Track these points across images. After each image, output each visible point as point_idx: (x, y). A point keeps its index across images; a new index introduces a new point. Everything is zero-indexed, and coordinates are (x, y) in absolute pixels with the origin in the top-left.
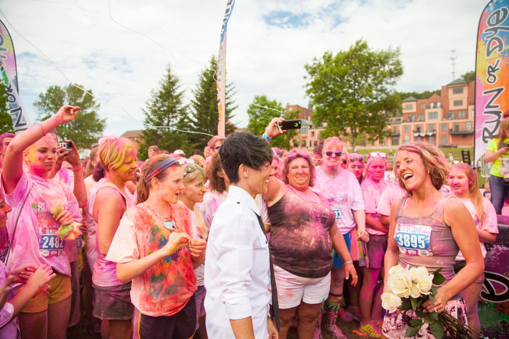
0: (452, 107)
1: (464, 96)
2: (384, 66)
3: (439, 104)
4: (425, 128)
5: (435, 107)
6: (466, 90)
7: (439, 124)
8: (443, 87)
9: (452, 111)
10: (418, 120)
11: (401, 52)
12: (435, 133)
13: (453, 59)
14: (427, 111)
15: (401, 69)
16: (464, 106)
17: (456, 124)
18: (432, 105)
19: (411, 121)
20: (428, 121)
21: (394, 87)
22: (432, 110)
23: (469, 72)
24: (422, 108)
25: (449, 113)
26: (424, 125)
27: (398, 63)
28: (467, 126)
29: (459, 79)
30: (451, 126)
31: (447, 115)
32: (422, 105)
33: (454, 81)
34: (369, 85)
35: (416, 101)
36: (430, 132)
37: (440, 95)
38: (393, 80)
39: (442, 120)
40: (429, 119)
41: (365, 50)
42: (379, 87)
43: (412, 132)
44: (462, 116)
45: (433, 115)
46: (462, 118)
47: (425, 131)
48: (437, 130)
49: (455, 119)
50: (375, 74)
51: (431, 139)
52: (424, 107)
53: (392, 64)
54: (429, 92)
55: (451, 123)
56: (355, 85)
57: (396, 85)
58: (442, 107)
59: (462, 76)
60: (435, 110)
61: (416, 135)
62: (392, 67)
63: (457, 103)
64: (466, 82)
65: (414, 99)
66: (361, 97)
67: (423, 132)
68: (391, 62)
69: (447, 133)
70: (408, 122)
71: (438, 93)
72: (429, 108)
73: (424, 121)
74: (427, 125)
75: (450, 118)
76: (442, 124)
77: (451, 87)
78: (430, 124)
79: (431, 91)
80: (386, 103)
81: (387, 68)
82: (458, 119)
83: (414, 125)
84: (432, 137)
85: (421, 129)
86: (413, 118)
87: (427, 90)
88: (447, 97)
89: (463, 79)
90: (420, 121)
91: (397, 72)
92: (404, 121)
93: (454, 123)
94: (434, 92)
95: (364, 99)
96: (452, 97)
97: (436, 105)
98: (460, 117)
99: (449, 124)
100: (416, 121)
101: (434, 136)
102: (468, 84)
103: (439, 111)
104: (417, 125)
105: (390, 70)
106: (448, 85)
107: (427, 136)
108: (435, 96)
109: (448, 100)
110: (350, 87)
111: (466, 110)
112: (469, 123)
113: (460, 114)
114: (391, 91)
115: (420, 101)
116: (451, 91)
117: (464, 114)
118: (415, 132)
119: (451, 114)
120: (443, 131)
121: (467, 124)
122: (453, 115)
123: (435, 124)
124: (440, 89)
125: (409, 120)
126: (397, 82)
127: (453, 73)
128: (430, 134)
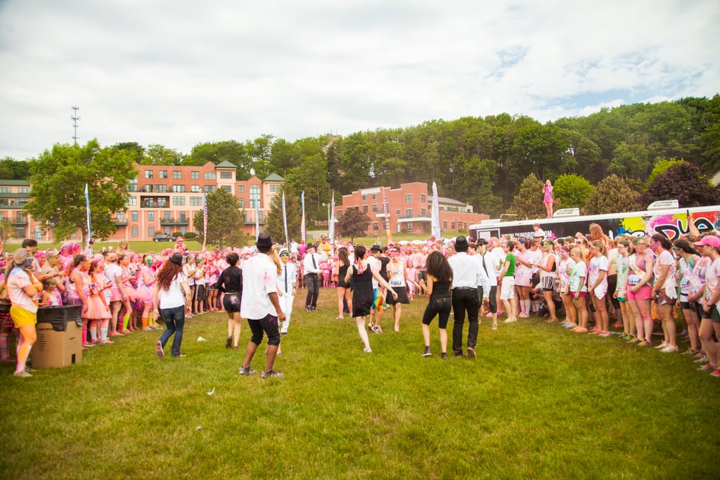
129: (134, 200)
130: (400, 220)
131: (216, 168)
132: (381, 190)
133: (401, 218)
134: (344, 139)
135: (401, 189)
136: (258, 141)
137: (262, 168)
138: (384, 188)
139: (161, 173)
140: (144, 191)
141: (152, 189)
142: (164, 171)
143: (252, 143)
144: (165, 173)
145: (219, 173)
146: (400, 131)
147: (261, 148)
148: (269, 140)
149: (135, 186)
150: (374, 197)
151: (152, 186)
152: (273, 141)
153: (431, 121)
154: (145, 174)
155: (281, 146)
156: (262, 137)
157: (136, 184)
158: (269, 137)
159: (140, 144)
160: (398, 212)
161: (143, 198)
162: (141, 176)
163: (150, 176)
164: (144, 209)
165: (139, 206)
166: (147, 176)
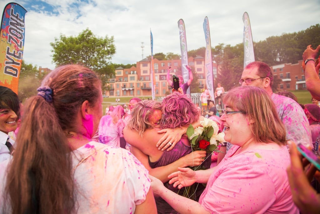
0: (142, 74)
1: (148, 68)
2: (104, 47)
3: (135, 72)
4: (128, 85)
5: (133, 73)
6: (149, 65)
7: (136, 83)
8: (137, 62)
9: (142, 76)
10: (124, 81)
11: (114, 40)
12: (134, 88)
13: (142, 47)
14: (129, 76)
15: (114, 50)
16: (148, 74)
17: (145, 84)
18: (132, 72)
19: (120, 81)
20: (130, 81)
21: (110, 60)
22: (132, 75)
24: (126, 74)
25: (141, 77)
26: (128, 84)
27: (113, 46)
29: (145, 59)
30: (142, 85)
31: (139, 79)
32: (126, 72)
33: (143, 60)
34: (95, 58)
35: (123, 69)
36: (131, 88)
37: (136, 67)
38: (109, 56)
39: (137, 81)
40: (130, 80)
41: (91, 36)
42: (101, 60)
43: (121, 88)
44: (147, 79)
45: (132, 78)
46: (147, 80)
47: (128, 87)
48: (135, 86)
49: (144, 81)
50: (98, 51)
51: (132, 92)
52: (128, 73)
53: (109, 47)
54: (130, 65)
55: (142, 83)
56: (87, 58)
57: (111, 59)
58: (137, 73)
59: (147, 57)
61: (124, 89)
62: (109, 49)
63: (145, 72)
64: (149, 60)
65: (122, 68)
66: (91, 66)
68: (108, 45)
69: (140, 88)
70: (118, 82)
71: (135, 65)
72: (130, 74)
73: (128, 81)
74: (129, 83)
75: (141, 80)
76: (137, 83)
78: (130, 83)
79: (131, 64)
80: (106, 70)
81: (106, 49)
82: (145, 80)
83: (122, 84)
84: (132, 91)
85: (126, 86)
86: (122, 79)
87: (129, 64)
88: (139, 68)
89: (147, 58)
90: (125, 81)
91: (112, 52)
92: (116, 81)
93: (144, 83)
94: (133, 65)
95: (92, 67)
96: (142, 68)
97: (134, 72)
98: (146, 79)
99: (140, 83)
100: (123, 81)
101: (133, 90)
102: (150, 62)
103: (136, 76)
104: (124, 84)
105: (108, 50)
106: (140, 62)
107: (129, 90)
108: (133, 67)
109: (140, 70)
110: (84, 59)
111: (149, 76)
113: (146, 78)
114: (109, 63)
115: (125, 70)
116: (141, 65)
117: (148, 78)
118: (123, 88)
119: (142, 78)
120: (138, 87)
121: (150, 83)
122: (143, 79)
123: (134, 83)
124: (136, 63)
125: (119, 81)
126: (112, 58)
127: (143, 55)
128: (131, 89)
129: (157, 77)
130: (297, 83)
131: (194, 59)
132: (285, 65)
133: (298, 81)
134: (262, 42)
135: (298, 64)
136: (217, 47)
137: (219, 60)
138: (287, 64)
140: (161, 73)
141: (164, 71)
142: (170, 63)
143: (214, 48)
145: (195, 63)
146: (295, 34)
147: (218, 50)
148: (222, 46)
149: (157, 70)
150: (280, 69)
152: (224, 46)
153: (315, 25)
155: (229, 48)
156: (219, 45)
158: (222, 44)
160: (297, 78)
161: (160, 76)
162: (160, 66)
163: (164, 65)
164: (161, 81)
165: (159, 79)
166: (162, 66)
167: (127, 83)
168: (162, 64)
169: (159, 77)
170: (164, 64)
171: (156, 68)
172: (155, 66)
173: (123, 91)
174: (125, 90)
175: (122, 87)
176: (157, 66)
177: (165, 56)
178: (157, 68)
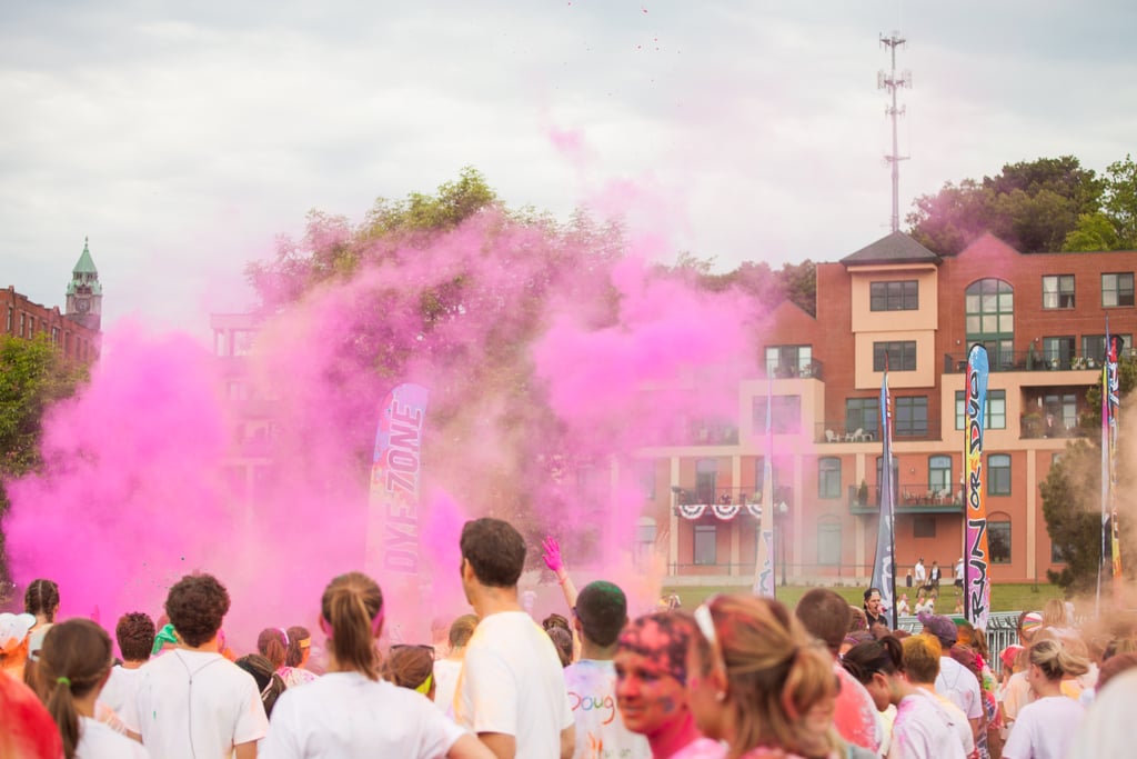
0: (866, 376)
1: (918, 324)
3: (805, 354)
4: (737, 476)
5: (786, 370)
6: (928, 290)
7: (807, 461)
9: (866, 395)
10: (704, 434)
14: (748, 391)
16: (922, 375)
20: (750, 443)
22: (773, 385)
23: (956, 184)
26: (733, 461)
28: (936, 477)
30: (860, 474)
37: (811, 306)
39: (823, 439)
40: (756, 429)
43: (674, 498)
44: (912, 422)
45: (777, 411)
46: (914, 435)
47: (736, 494)
58: (818, 370)
60: (787, 386)
61: (694, 511)
63: (894, 356)
67: (727, 501)
69: (841, 507)
73: (733, 440)
74: (744, 458)
75: (856, 433)
76: (822, 460)
77: (858, 274)
83: (683, 460)
85: (718, 482)
88: (842, 322)
90: (710, 441)
96: (871, 325)
97: (794, 360)
99: (853, 457)
100: (690, 443)
102: (939, 263)
103: (807, 391)
104: (698, 460)
106: (846, 263)
108: (788, 311)
109: (849, 337)
111: (931, 396)
112: (946, 463)
116: (860, 293)
117: (921, 415)
118: (686, 498)
119: (862, 410)
120: (826, 495)
121: (935, 463)
123: (787, 459)
129: (997, 406)
139: (1109, 282)
140: (1040, 365)
141: (1072, 354)
142: (1120, 274)
144: (1127, 283)
149: (1007, 344)
151: (1072, 342)
154: (1041, 293)
157: (1007, 337)
159: (1084, 166)
161: (1029, 393)
162: (1027, 302)
163: (1063, 299)
164: (1031, 445)
165: (1016, 429)
166: (1051, 302)
167: (729, 458)
168: (1051, 285)
169: (1015, 400)
170: (1068, 286)
171: (989, 326)
172: (990, 304)
173: (689, 527)
174: (709, 519)
175: (677, 490)
176: (1007, 301)
177: (1100, 186)
178: (1007, 325)
